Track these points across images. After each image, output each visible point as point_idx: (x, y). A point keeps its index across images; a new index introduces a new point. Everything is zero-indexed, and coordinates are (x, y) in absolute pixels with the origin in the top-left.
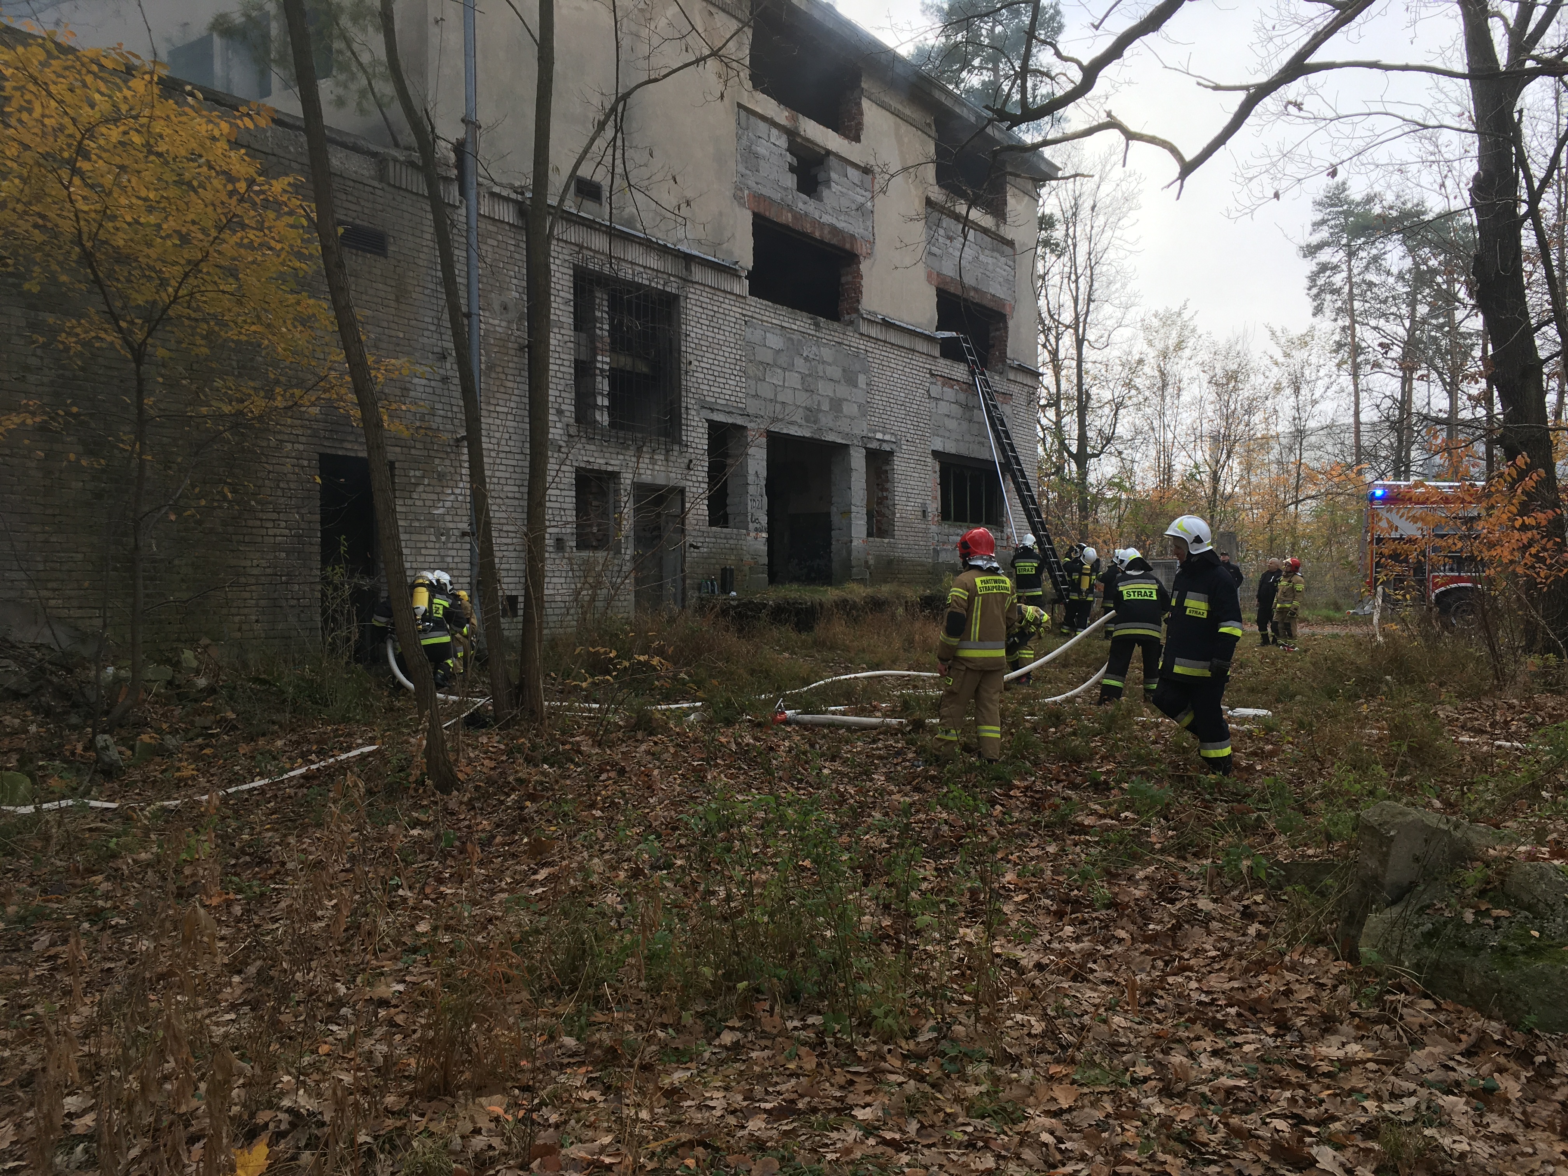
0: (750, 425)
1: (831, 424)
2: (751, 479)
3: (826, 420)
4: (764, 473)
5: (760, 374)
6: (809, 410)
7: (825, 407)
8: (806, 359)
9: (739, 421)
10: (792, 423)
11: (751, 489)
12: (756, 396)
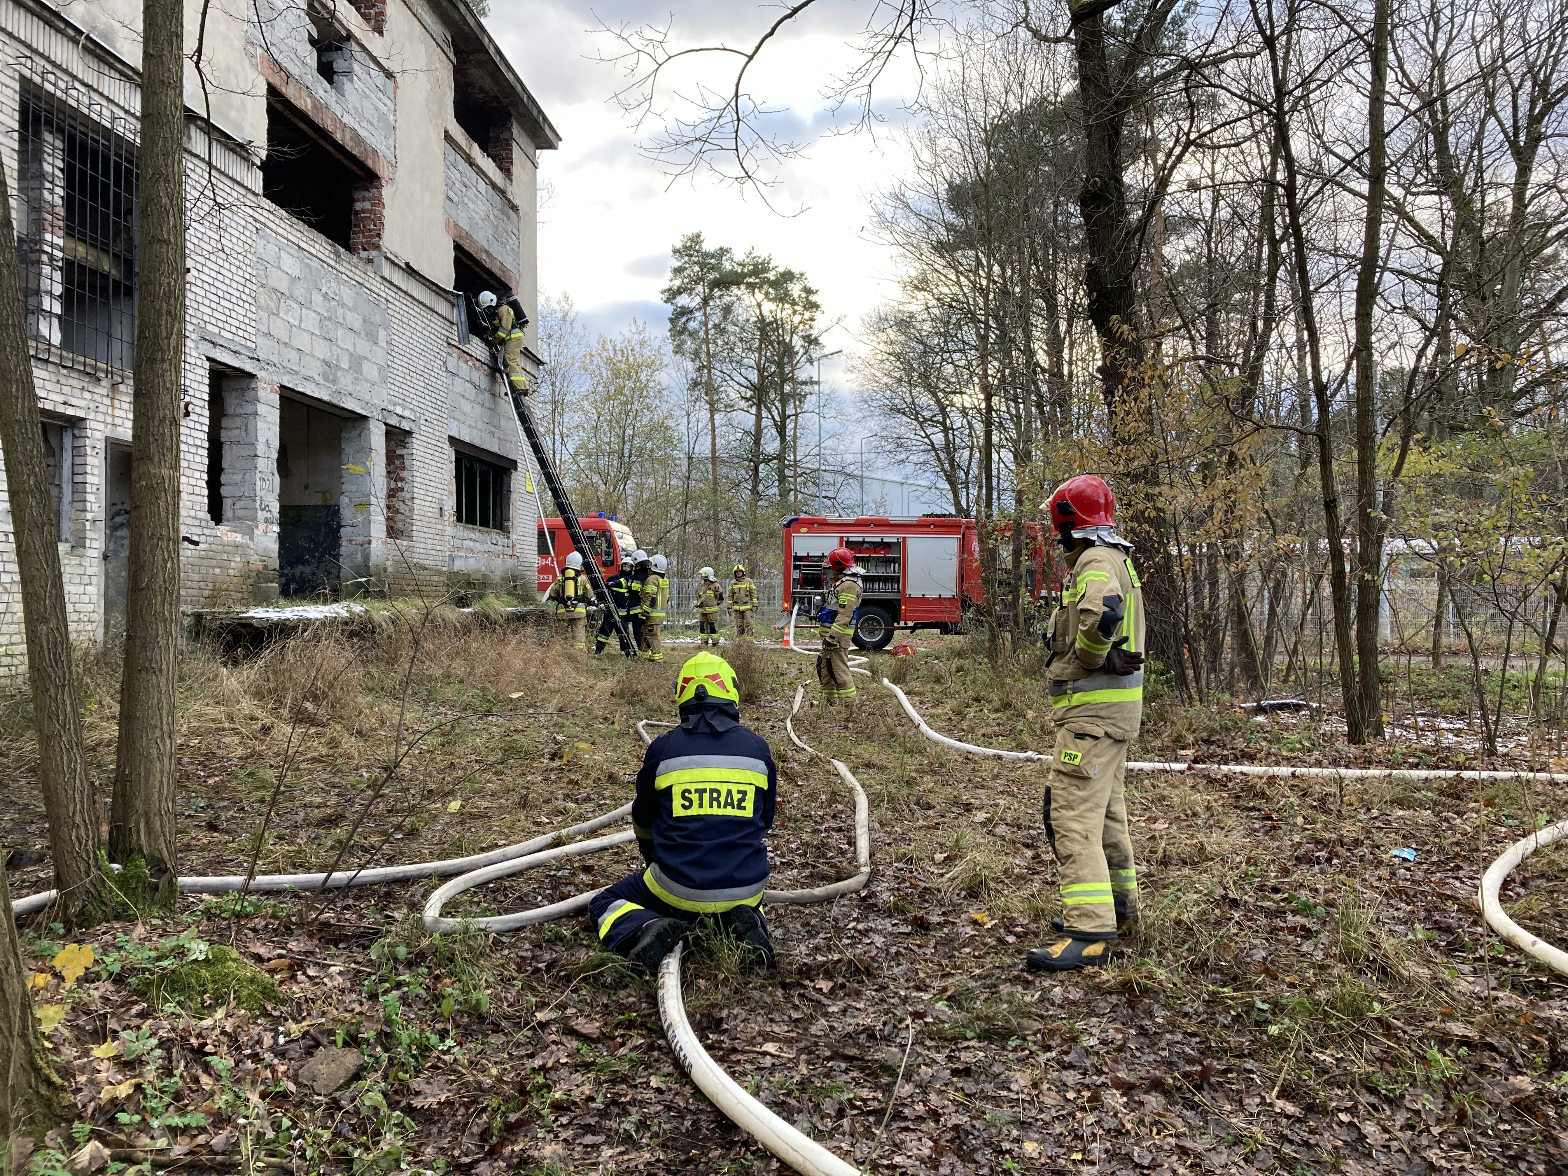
0: (260, 374)
1: (350, 388)
2: (261, 449)
3: (345, 381)
4: (276, 443)
5: (272, 305)
6: (327, 364)
7: (345, 365)
8: (325, 296)
9: (248, 367)
10: (307, 379)
11: (261, 463)
12: (269, 334)
